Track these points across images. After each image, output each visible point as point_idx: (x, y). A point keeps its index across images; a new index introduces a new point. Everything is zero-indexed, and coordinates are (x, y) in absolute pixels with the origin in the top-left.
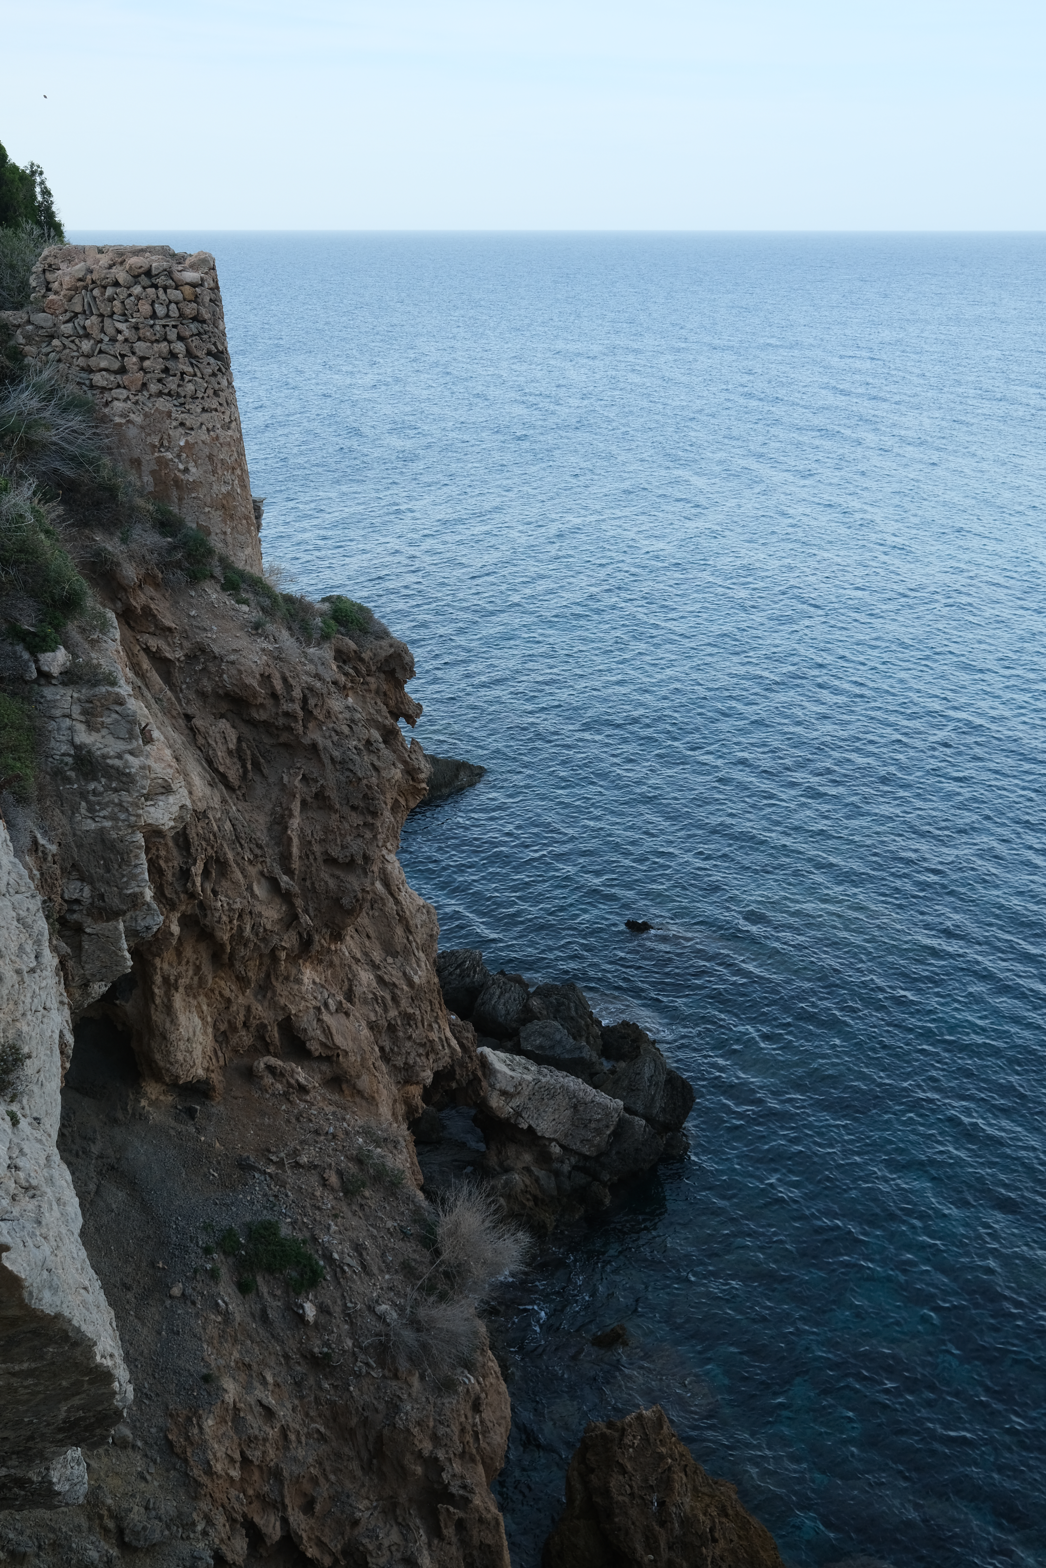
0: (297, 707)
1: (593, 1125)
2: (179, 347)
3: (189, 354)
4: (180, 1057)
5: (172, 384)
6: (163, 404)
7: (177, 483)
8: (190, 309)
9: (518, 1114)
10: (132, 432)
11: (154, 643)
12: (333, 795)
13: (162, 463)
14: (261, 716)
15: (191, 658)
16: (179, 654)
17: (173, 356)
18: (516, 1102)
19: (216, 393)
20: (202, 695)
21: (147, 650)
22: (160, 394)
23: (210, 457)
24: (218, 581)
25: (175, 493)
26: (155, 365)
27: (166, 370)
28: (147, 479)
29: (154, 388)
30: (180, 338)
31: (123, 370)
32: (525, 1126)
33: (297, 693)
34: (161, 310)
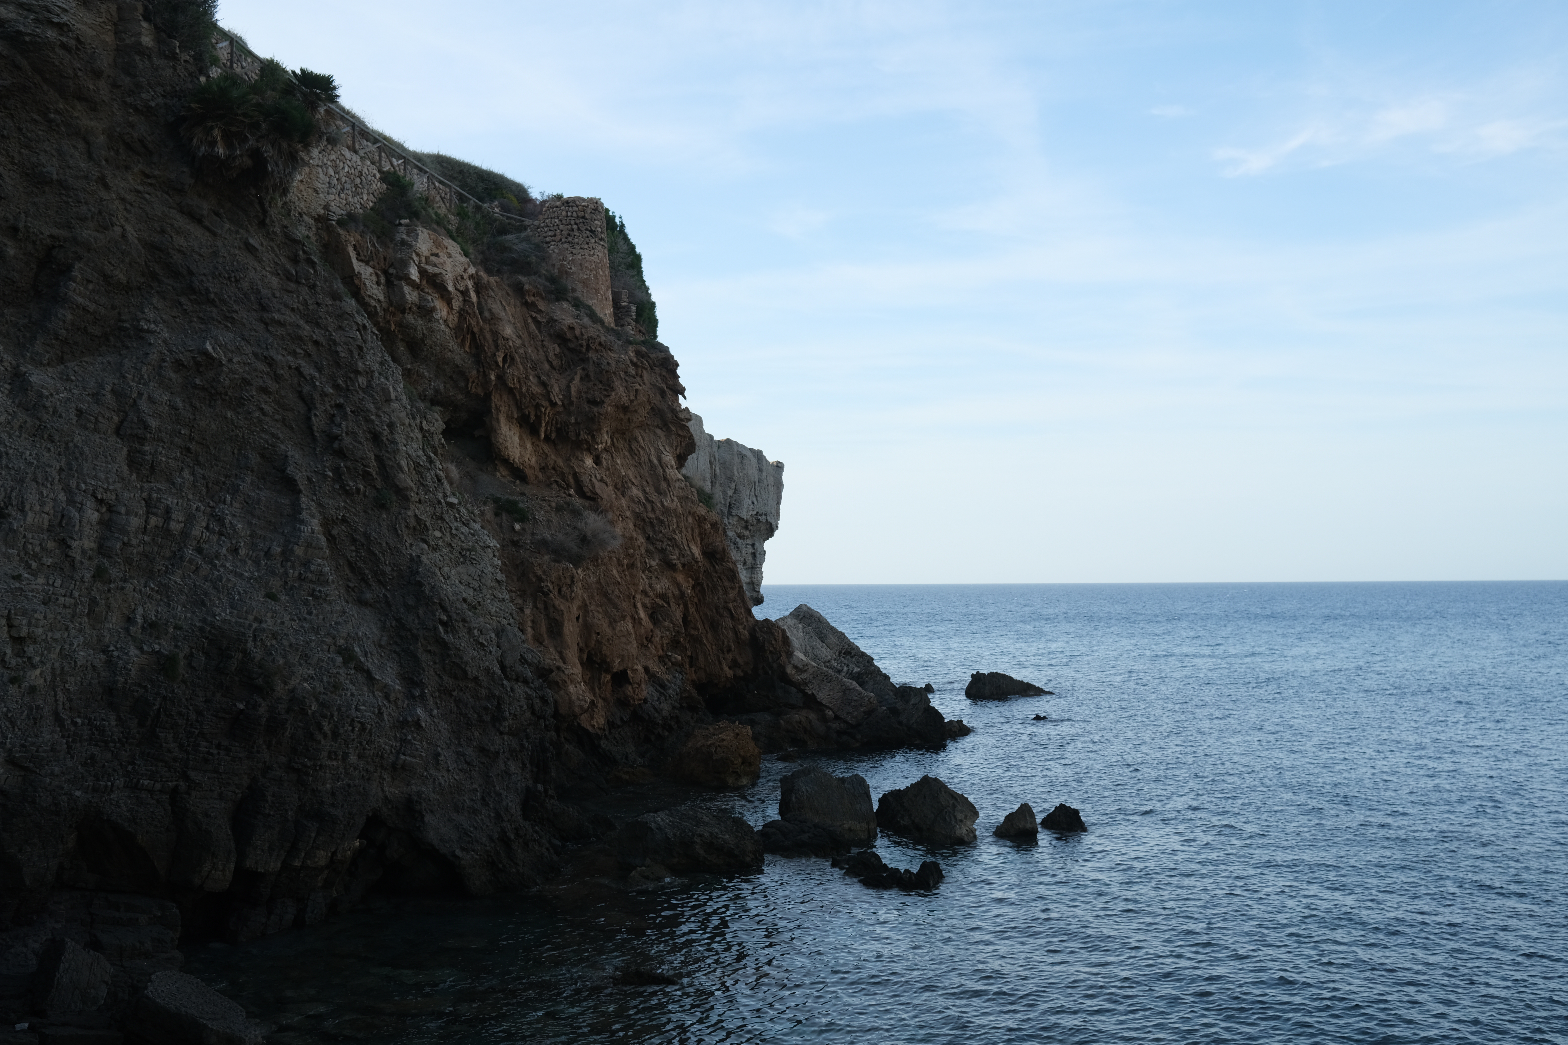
0: (584, 343)
1: (853, 704)
2: (575, 227)
3: (579, 229)
4: (501, 441)
5: (570, 239)
6: (566, 245)
7: (566, 272)
8: (581, 214)
9: (806, 684)
10: (554, 255)
11: (534, 314)
12: (592, 374)
13: (562, 265)
14: (571, 345)
15: (548, 322)
16: (544, 320)
17: (573, 230)
18: (804, 676)
19: (588, 243)
20: (550, 335)
21: (531, 316)
22: (566, 242)
23: (581, 264)
24: (570, 303)
25: (565, 276)
26: (565, 233)
27: (569, 235)
28: (556, 271)
29: (563, 240)
30: (576, 224)
31: (555, 235)
32: (810, 692)
33: (585, 337)
34: (569, 214)
